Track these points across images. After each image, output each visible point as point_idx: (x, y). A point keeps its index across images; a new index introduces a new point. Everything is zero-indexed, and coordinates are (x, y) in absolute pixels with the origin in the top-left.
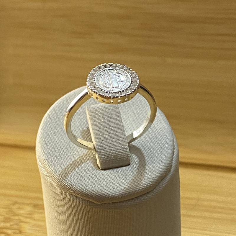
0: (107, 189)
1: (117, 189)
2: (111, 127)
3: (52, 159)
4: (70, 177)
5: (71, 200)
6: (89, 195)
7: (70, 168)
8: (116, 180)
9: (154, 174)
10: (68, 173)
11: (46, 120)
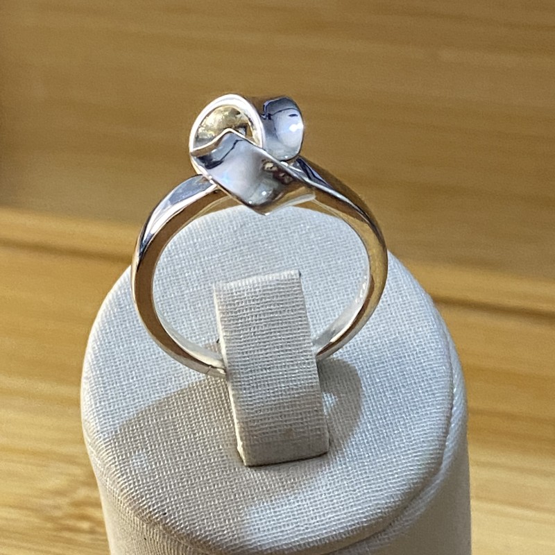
0: (259, 529)
1: (287, 528)
2: (278, 347)
3: (116, 432)
4: (162, 488)
5: (164, 546)
6: (210, 543)
7: (164, 462)
8: (286, 499)
9: (391, 486)
10: (157, 477)
11: (108, 314)
